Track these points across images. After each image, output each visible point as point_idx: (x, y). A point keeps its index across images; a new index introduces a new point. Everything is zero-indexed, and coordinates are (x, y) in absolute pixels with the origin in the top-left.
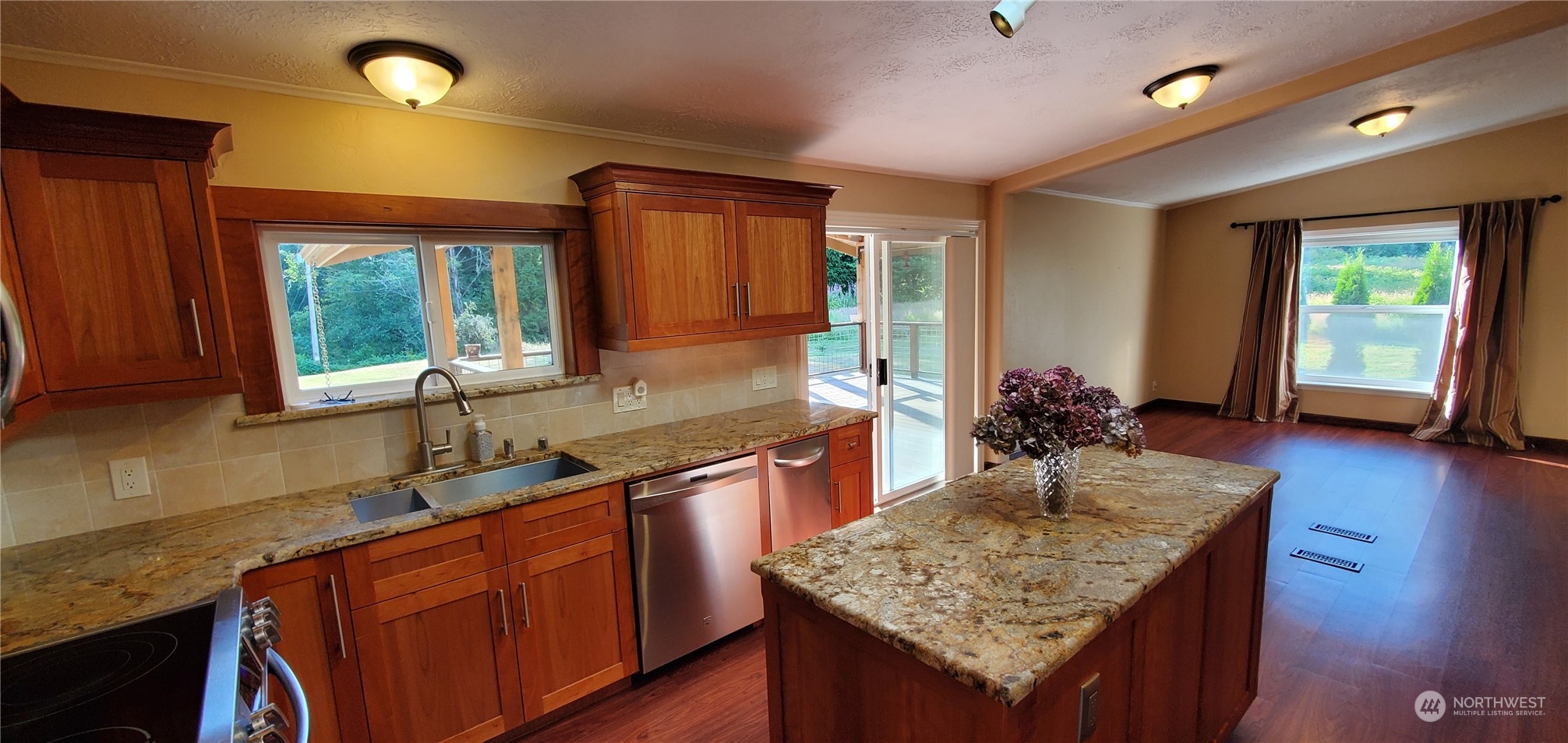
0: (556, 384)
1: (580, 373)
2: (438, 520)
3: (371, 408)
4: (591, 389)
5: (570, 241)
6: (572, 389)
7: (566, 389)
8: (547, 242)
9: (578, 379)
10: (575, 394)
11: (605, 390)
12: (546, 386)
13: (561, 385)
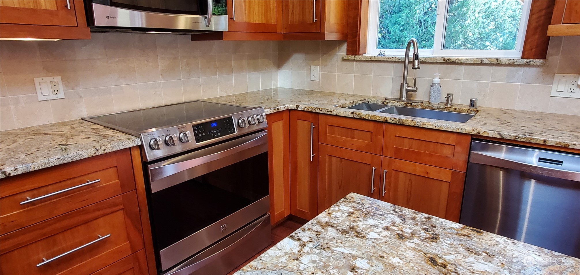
1: (525, 56)
2: (353, 115)
3: (388, 60)
10: (516, 73)
11: (547, 74)
12: (490, 62)
13: (503, 63)
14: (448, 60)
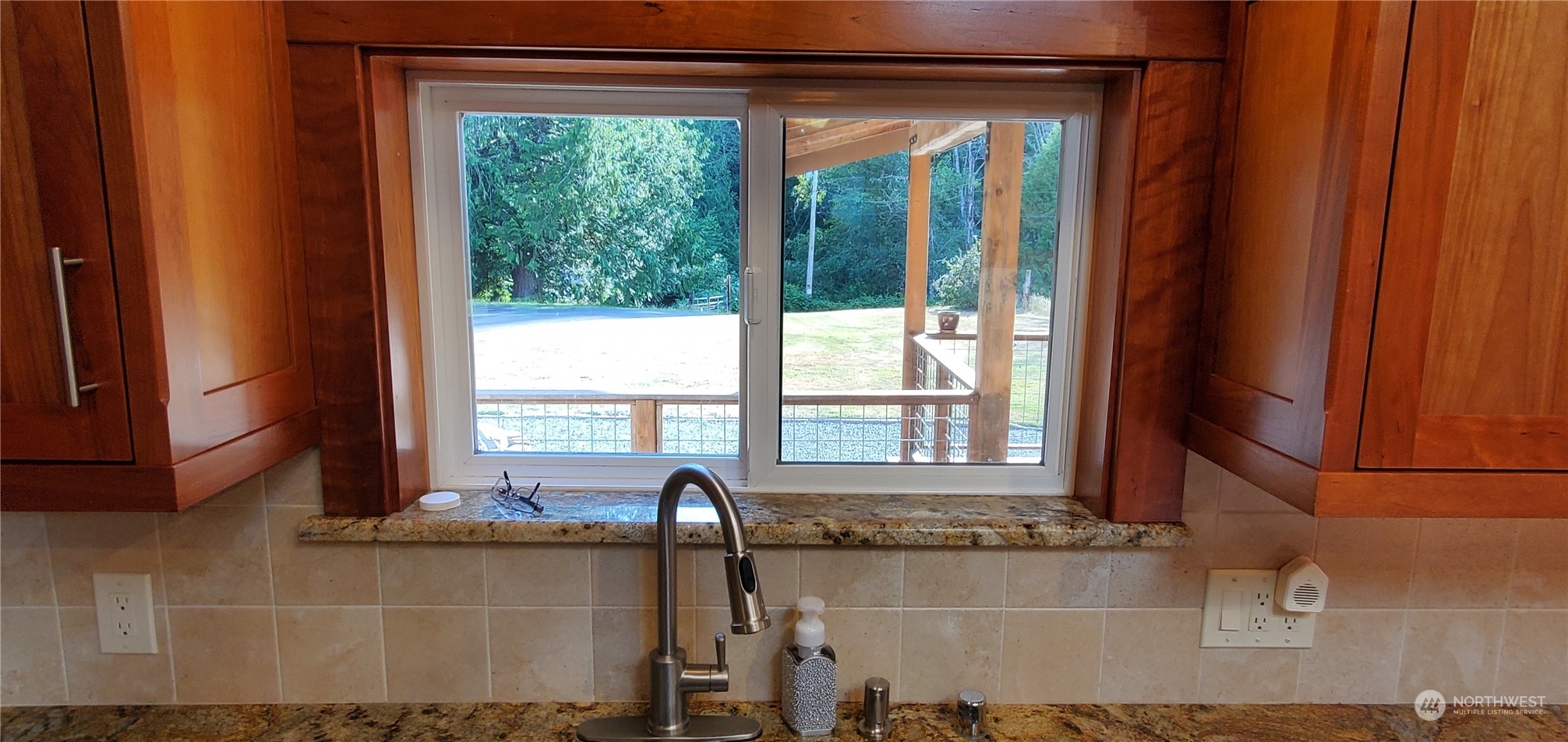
0: (1038, 539)
1: (1117, 515)
3: (564, 539)
4: (1137, 565)
5: (1155, 98)
6: (1084, 557)
7: (1067, 556)
8: (1080, 107)
9: (1107, 531)
10: (1090, 571)
11: (1186, 572)
12: (1006, 542)
13: (1051, 545)
14: (841, 534)
